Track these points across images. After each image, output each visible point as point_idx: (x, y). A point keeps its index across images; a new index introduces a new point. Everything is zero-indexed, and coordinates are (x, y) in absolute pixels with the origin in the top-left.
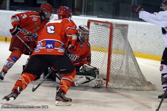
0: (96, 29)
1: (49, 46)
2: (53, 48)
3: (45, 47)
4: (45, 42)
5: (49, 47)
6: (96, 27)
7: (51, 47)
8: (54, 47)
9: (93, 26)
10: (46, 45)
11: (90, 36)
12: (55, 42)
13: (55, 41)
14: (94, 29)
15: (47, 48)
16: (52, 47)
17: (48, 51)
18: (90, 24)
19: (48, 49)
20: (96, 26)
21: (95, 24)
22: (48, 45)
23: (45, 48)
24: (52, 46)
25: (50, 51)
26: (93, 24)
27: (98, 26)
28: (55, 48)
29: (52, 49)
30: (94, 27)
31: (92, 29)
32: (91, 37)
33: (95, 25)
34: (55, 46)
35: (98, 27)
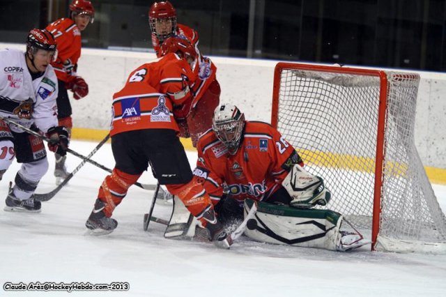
0: (297, 88)
1: (129, 112)
2: (139, 115)
3: (121, 115)
4: (120, 103)
5: (129, 114)
6: (298, 83)
7: (133, 113)
8: (139, 112)
9: (289, 79)
10: (124, 110)
11: (283, 109)
12: (141, 100)
13: (140, 98)
14: (293, 88)
15: (126, 116)
16: (136, 113)
17: (128, 123)
18: (283, 75)
19: (128, 119)
20: (299, 79)
21: (297, 75)
22: (127, 110)
23: (121, 118)
24: (135, 111)
25: (131, 123)
26: (290, 74)
27: (303, 79)
28: (142, 114)
29: (135, 119)
30: (293, 83)
31: (288, 89)
32: (283, 111)
33: (294, 78)
34: (142, 110)
35: (303, 84)
